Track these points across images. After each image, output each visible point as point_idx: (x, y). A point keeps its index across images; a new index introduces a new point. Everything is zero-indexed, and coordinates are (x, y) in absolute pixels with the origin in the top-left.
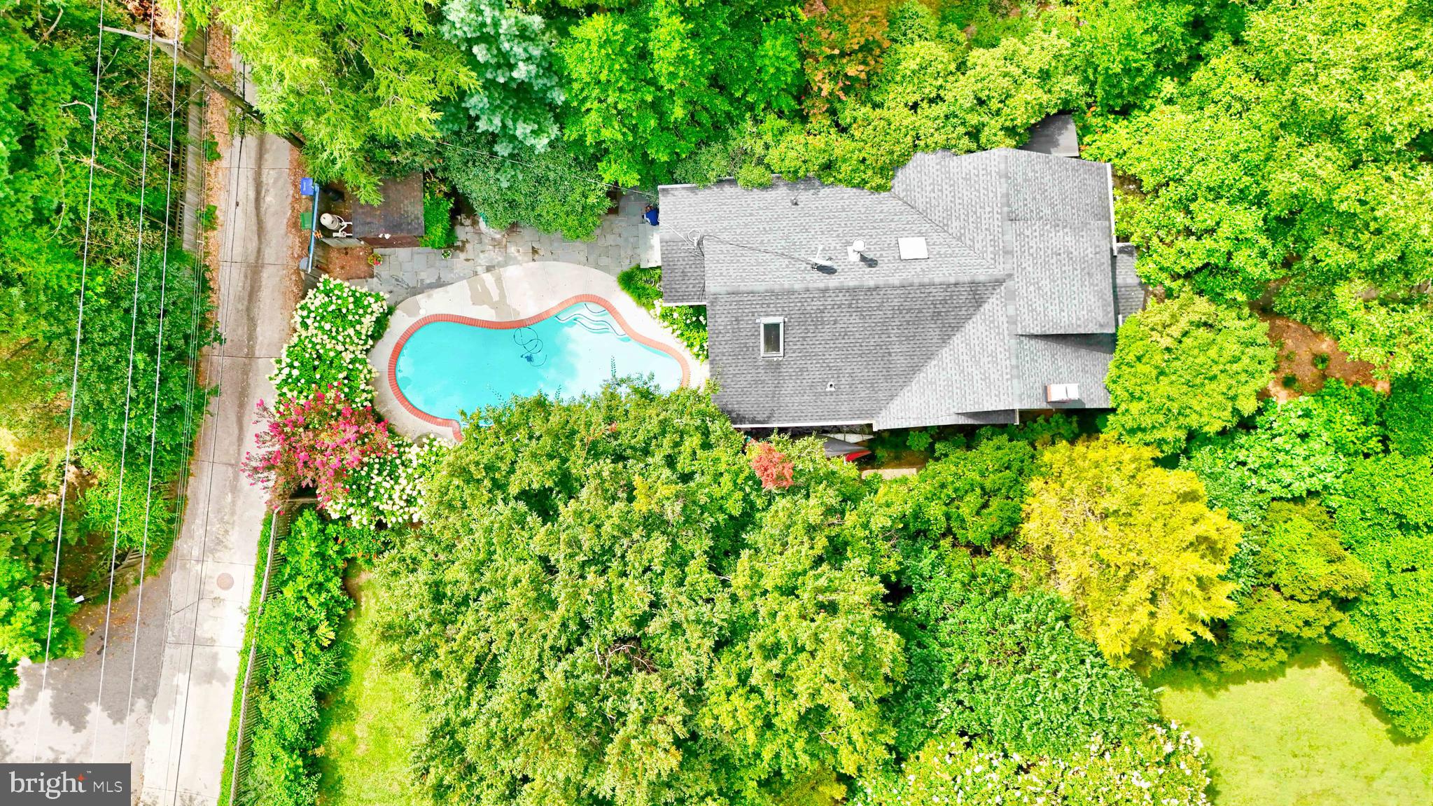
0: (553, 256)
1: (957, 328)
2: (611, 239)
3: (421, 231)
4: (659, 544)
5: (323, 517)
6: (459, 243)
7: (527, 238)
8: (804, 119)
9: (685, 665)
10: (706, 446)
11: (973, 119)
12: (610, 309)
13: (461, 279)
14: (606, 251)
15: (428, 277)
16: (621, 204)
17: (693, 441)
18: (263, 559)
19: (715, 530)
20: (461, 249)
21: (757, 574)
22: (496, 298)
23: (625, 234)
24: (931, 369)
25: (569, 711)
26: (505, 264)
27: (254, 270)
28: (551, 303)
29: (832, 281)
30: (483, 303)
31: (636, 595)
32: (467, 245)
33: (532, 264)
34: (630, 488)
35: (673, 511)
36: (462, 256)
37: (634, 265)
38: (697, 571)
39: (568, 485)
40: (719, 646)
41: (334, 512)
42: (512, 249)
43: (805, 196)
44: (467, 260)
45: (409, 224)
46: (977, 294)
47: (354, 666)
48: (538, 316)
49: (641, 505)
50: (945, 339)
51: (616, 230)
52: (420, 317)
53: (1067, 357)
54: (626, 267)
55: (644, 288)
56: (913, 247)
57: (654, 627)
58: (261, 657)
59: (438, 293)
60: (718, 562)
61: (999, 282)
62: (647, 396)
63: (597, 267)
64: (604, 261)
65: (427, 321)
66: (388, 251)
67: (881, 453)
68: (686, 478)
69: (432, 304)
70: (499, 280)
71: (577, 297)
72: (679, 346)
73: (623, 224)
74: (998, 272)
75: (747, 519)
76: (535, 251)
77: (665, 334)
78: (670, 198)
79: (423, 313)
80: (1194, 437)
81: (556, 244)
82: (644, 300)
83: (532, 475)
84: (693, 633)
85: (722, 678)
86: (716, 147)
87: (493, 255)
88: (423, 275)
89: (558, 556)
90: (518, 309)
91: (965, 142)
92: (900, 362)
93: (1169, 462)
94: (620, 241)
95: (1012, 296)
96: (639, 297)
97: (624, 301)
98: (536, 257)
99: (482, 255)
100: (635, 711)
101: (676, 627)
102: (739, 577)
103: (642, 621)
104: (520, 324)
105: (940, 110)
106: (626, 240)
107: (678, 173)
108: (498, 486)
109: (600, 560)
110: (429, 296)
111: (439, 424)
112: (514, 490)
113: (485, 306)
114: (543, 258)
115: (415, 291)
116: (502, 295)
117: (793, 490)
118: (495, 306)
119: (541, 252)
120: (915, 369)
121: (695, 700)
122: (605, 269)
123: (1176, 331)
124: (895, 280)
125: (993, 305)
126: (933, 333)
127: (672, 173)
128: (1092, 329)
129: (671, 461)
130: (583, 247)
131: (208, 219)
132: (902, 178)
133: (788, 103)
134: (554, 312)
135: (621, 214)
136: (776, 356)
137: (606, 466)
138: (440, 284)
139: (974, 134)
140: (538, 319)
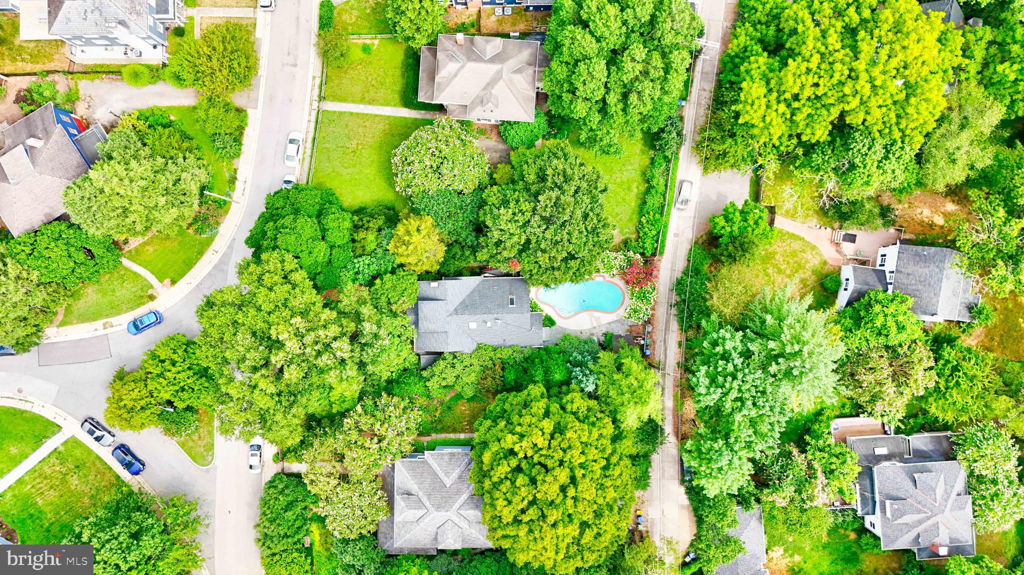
1: (461, 303)
2: (558, 336)
4: (543, 246)
5: (642, 254)
8: (502, 363)
9: (537, 218)
10: (531, 271)
11: (455, 361)
13: (604, 325)
14: (560, 332)
15: (613, 325)
17: (535, 271)
18: (663, 242)
19: (529, 249)
21: (520, 238)
22: (593, 319)
23: (553, 337)
24: (468, 292)
25: (564, 209)
26: (590, 329)
27: (667, 329)
28: (577, 317)
29: (495, 316)
31: (548, 235)
32: (601, 335)
33: (582, 329)
34: (550, 259)
35: (539, 254)
36: (603, 332)
37: (552, 328)
38: (534, 239)
39: (565, 260)
40: (529, 221)
41: (638, 256)
42: (588, 334)
43: (501, 342)
44: (601, 331)
46: (456, 311)
47: (637, 209)
49: (547, 255)
50: (464, 300)
51: (556, 339)
53: (430, 294)
55: (548, 321)
56: (473, 325)
57: (544, 227)
58: (662, 214)
59: (611, 320)
60: (528, 241)
61: (451, 315)
62: (547, 286)
63: (563, 328)
64: (560, 329)
65: (614, 312)
67: (478, 270)
68: (536, 262)
69: (613, 317)
70: (591, 324)
71: (569, 319)
72: (537, 302)
74: (450, 318)
75: (521, 252)
77: (541, 306)
79: (615, 314)
80: (393, 272)
83: (572, 263)
84: (535, 225)
85: (528, 215)
86: (527, 356)
87: (594, 331)
88: (615, 326)
89: (566, 244)
90: (586, 315)
91: (458, 355)
92: (476, 294)
93: (402, 265)
94: (555, 335)
95: (447, 311)
96: (549, 318)
97: (554, 317)
99: (597, 332)
100: (548, 210)
101: (539, 227)
102: (524, 238)
103: (548, 228)
105: (465, 364)
107: (538, 351)
108: (583, 261)
109: (557, 243)
110: (613, 320)
112: (579, 260)
113: (595, 316)
116: (591, 319)
117: (509, 259)
118: (593, 316)
120: (472, 292)
121: (534, 210)
123: (401, 302)
124: (478, 316)
125: (452, 309)
126: (467, 302)
127: (540, 351)
128: (425, 302)
129: (540, 267)
130: (567, 334)
131: (680, 344)
132: (474, 347)
133: (506, 366)
136: (511, 297)
137: (555, 265)
138: (609, 323)
139: (455, 357)
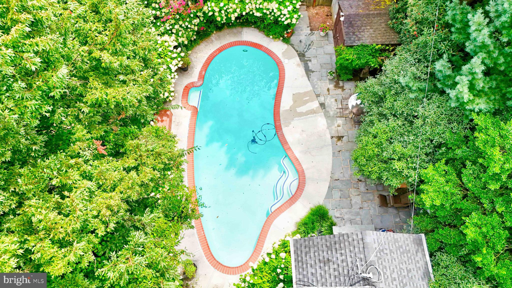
0: (336, 153)
2: (356, 200)
3: (348, 43)
6: (341, 84)
7: (350, 132)
12: (293, 199)
13: (313, 87)
14: (345, 196)
15: (313, 64)
16: (391, 210)
20: (337, 86)
22: (299, 110)
23: (362, 212)
26: (327, 116)
28: (297, 152)
30: (295, 101)
32: (340, 90)
33: (329, 136)
36: (331, 86)
37: (335, 220)
42: (340, 121)
44: (328, 90)
45: (354, 33)
48: (287, 143)
51: (365, 205)
52: (282, 60)
54: (333, 214)
55: (313, 228)
63: (331, 188)
64: (337, 194)
65: (279, 64)
66: (331, 39)
69: (293, 66)
70: (313, 112)
71: (303, 171)
73: (372, 212)
76: (340, 138)
78: (413, 248)
79: (285, 61)
81: (347, 154)
82: (303, 229)
87: (334, 108)
88: (314, 61)
90: (291, 126)
94: (356, 208)
96: (305, 224)
98: (335, 139)
99: (333, 100)
104: (278, 128)
106: (358, 214)
107: (444, 259)
110: (298, 65)
111: (201, 73)
113: (292, 103)
114: (334, 145)
115: (302, 55)
116: (301, 114)
118: (292, 110)
119: (339, 143)
122: (329, 195)
127: (440, 249)
130: (347, 176)
134: (290, 154)
135: (382, 210)
140: (283, 142)
